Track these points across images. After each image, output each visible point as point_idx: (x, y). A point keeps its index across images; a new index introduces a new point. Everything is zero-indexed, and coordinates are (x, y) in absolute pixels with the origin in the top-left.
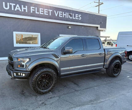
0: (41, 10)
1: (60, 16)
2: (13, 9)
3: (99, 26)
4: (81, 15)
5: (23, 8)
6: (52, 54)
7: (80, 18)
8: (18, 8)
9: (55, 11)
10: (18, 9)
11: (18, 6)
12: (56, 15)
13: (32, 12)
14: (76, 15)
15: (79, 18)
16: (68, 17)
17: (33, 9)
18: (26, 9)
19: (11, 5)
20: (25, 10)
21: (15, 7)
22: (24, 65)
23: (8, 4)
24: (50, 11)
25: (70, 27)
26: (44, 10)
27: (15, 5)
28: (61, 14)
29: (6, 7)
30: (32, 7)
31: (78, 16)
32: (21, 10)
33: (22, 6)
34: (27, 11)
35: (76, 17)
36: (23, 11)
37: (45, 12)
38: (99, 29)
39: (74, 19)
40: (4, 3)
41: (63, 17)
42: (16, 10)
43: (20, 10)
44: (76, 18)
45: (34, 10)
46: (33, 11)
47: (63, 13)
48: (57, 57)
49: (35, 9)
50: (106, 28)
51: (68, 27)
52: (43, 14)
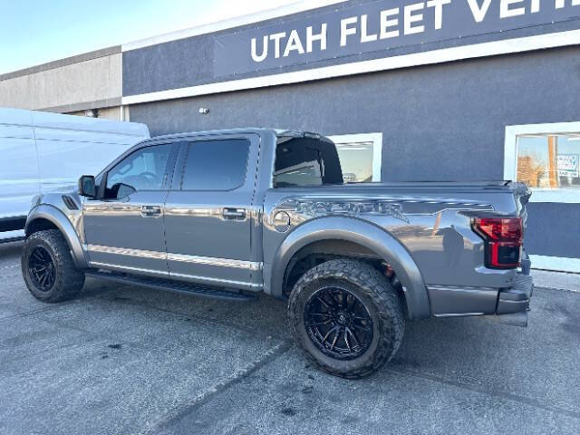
0: (389, 18)
2: (277, 54)
5: (310, 38)
6: (63, 197)
8: (294, 43)
10: (294, 47)
11: (294, 35)
13: (344, 43)
17: (349, 26)
18: (322, 37)
19: (274, 41)
20: (316, 44)
23: (265, 39)
24: (441, 3)
26: (401, 16)
27: (284, 34)
29: (260, 51)
30: (345, 23)
32: (305, 48)
33: (309, 30)
34: (323, 46)
36: (309, 49)
37: (409, 20)
40: (253, 42)
42: (286, 54)
43: (301, 51)
45: (353, 31)
46: (348, 36)
48: (73, 206)
49: (357, 25)
52: (396, 33)
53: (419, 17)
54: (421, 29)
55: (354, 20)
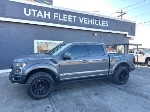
0: (65, 16)
1: (85, 23)
2: (34, 15)
3: (127, 33)
4: (107, 22)
5: (45, 14)
6: (50, 59)
7: (107, 25)
8: (40, 14)
9: (80, 18)
11: (40, 12)
12: (81, 22)
13: (55, 18)
14: (103, 21)
15: (105, 24)
16: (94, 24)
17: (56, 15)
18: (49, 15)
19: (33, 11)
20: (47, 16)
21: (37, 13)
22: (21, 70)
23: (30, 10)
24: (75, 17)
25: (96, 35)
26: (68, 17)
27: (36, 11)
28: (87, 21)
29: (27, 13)
30: (55, 14)
31: (105, 22)
33: (45, 12)
34: (49, 18)
35: (103, 23)
36: (45, 17)
37: (69, 18)
38: (128, 36)
39: (100, 26)
40: (25, 9)
41: (89, 23)
43: (42, 17)
44: (103, 25)
47: (89, 19)
48: (56, 62)
50: (135, 36)
51: (94, 34)
52: (67, 20)
53: (71, 18)
54: (71, 21)
55: (57, 14)
